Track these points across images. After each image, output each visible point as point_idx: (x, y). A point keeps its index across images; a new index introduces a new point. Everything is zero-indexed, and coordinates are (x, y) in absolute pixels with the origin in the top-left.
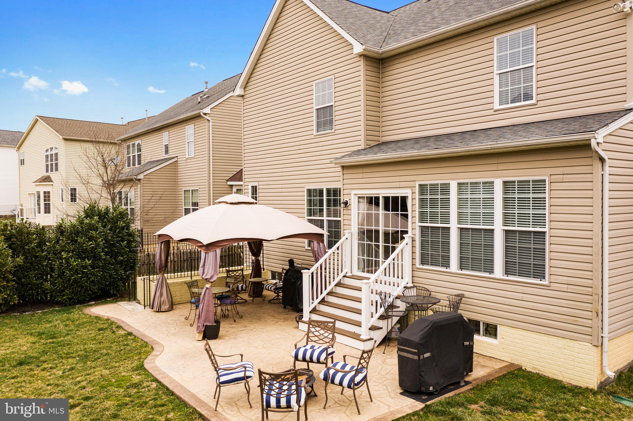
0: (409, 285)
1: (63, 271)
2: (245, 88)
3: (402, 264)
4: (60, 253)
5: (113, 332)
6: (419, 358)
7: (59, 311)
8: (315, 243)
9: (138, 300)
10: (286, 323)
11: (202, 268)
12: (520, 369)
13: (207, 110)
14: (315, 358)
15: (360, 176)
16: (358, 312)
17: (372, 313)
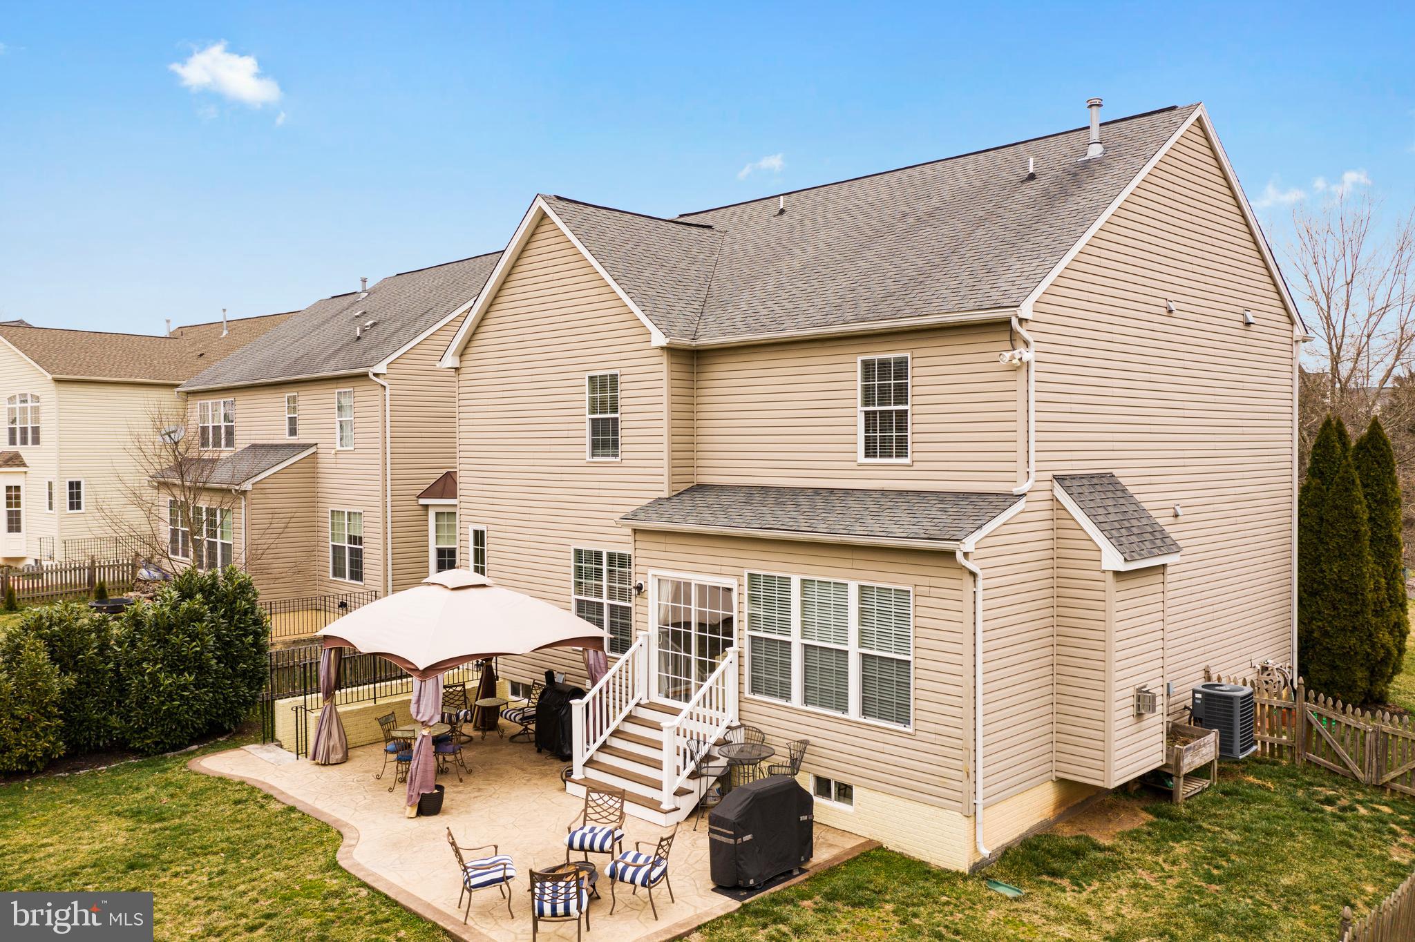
0: (733, 725)
1: (145, 696)
2: (461, 355)
3: (723, 690)
4: (139, 663)
5: (262, 807)
6: (736, 842)
7: (139, 766)
8: (591, 652)
9: (277, 741)
10: (545, 780)
11: (416, 706)
12: (880, 848)
13: (381, 368)
14: (597, 846)
15: (662, 547)
16: (657, 765)
17: (678, 767)
